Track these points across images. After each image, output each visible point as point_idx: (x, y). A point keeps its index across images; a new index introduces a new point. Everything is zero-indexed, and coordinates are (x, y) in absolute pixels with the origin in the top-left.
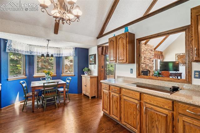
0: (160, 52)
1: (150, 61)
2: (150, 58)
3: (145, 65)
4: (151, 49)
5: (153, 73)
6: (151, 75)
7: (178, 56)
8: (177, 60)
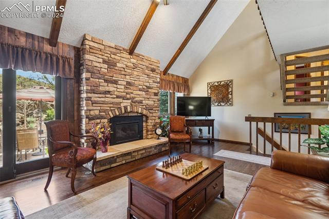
0: (181, 79)
1: (147, 94)
2: (149, 88)
3: (130, 101)
4: (150, 66)
5: (158, 121)
6: (149, 124)
7: (210, 88)
8: (209, 94)
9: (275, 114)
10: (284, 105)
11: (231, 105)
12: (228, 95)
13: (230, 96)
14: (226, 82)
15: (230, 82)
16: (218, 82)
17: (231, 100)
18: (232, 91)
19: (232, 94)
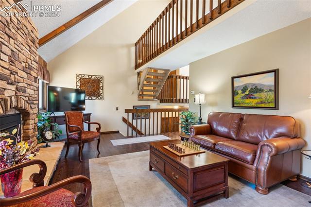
1: (29, 78)
4: (31, 33)
7: (80, 80)
8: (78, 87)
9: (134, 106)
10: (139, 100)
11: (102, 99)
12: (99, 90)
13: (101, 90)
14: (97, 77)
15: (101, 78)
16: (89, 76)
17: (102, 95)
18: (103, 87)
19: (102, 89)
